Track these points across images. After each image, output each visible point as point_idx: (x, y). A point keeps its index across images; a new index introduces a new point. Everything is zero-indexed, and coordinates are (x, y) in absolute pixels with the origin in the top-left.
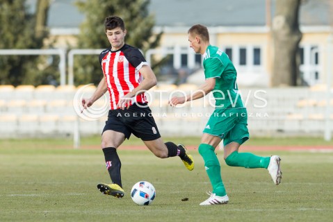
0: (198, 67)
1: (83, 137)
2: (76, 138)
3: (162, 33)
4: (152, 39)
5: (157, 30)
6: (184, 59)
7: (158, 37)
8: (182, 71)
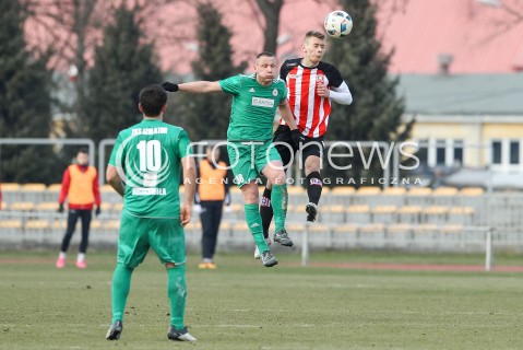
0: (458, 164)
1: (313, 250)
2: (305, 253)
3: (413, 122)
4: (401, 129)
5: (407, 118)
6: (441, 154)
7: (409, 127)
8: (438, 170)
